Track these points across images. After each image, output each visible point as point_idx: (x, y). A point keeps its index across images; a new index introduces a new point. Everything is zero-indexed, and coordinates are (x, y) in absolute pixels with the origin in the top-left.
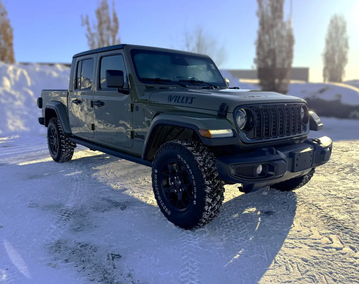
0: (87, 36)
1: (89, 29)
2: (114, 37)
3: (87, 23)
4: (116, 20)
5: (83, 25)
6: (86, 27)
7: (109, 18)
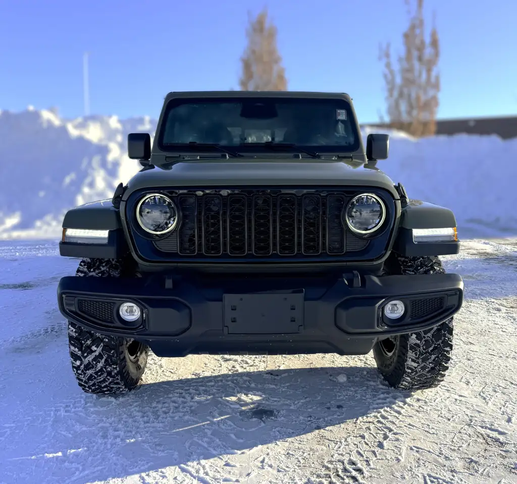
0: (385, 76)
1: (388, 65)
2: (429, 71)
3: (387, 55)
4: (435, 43)
5: (380, 59)
6: (384, 60)
7: (423, 42)
